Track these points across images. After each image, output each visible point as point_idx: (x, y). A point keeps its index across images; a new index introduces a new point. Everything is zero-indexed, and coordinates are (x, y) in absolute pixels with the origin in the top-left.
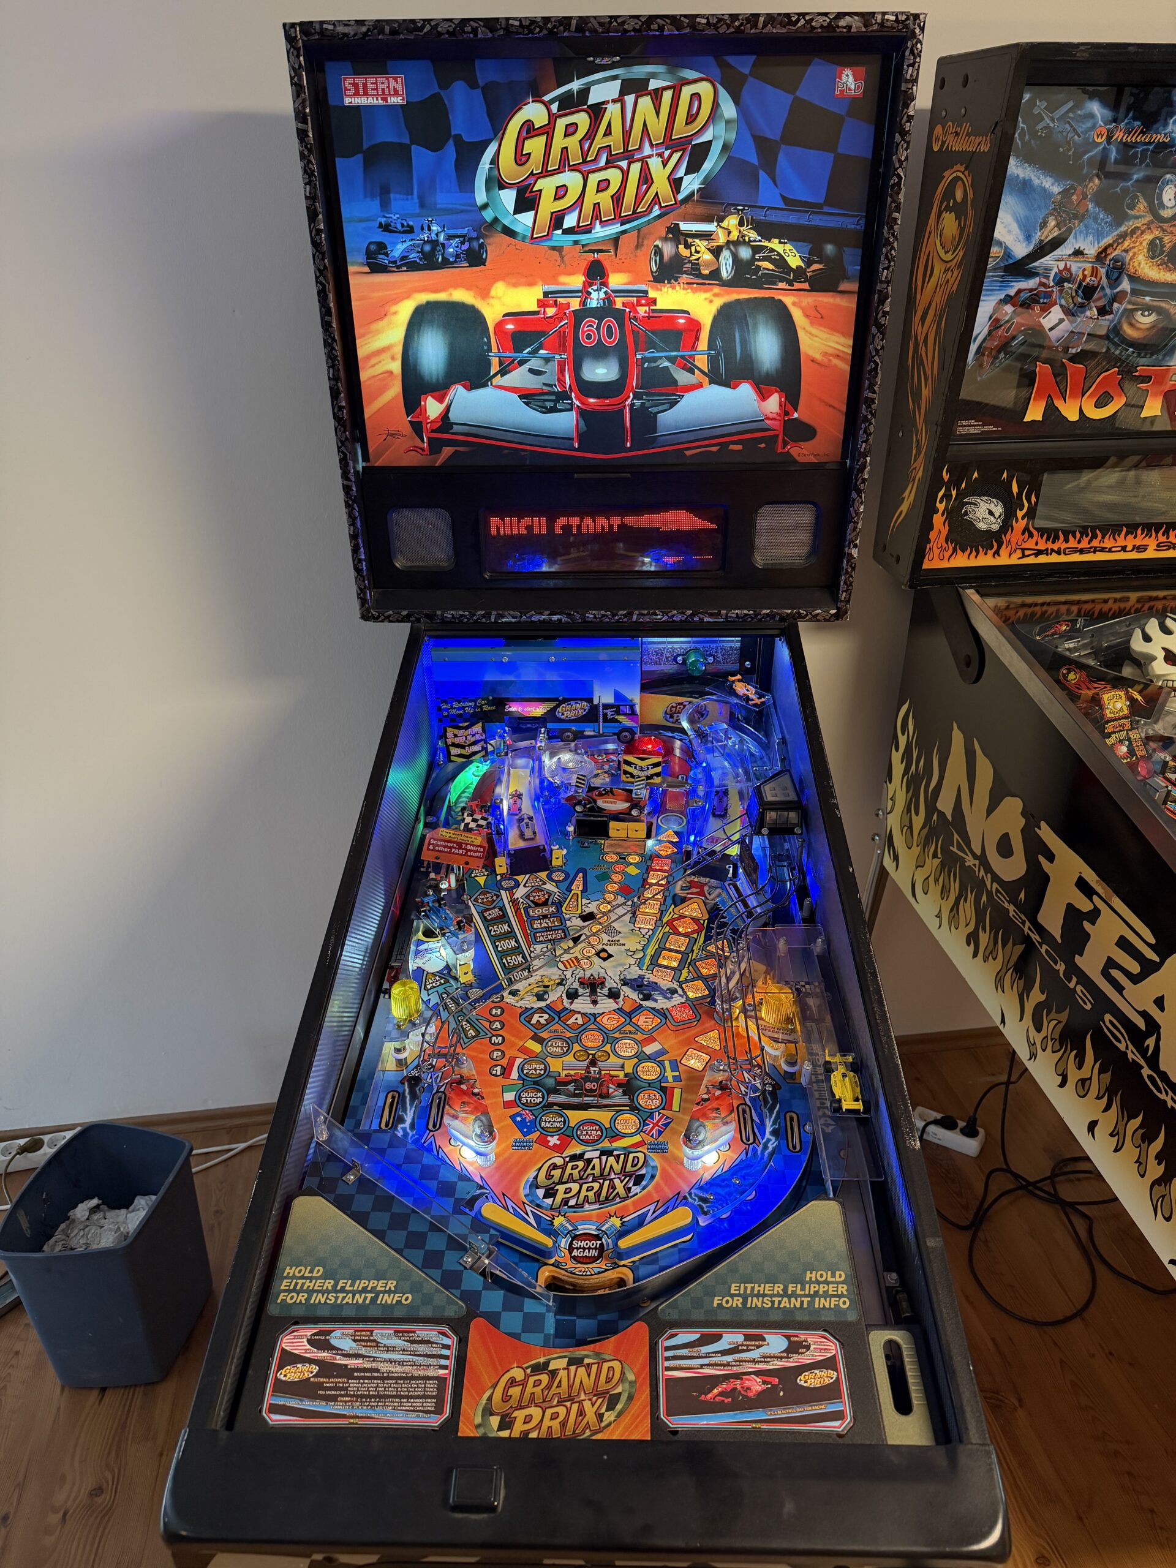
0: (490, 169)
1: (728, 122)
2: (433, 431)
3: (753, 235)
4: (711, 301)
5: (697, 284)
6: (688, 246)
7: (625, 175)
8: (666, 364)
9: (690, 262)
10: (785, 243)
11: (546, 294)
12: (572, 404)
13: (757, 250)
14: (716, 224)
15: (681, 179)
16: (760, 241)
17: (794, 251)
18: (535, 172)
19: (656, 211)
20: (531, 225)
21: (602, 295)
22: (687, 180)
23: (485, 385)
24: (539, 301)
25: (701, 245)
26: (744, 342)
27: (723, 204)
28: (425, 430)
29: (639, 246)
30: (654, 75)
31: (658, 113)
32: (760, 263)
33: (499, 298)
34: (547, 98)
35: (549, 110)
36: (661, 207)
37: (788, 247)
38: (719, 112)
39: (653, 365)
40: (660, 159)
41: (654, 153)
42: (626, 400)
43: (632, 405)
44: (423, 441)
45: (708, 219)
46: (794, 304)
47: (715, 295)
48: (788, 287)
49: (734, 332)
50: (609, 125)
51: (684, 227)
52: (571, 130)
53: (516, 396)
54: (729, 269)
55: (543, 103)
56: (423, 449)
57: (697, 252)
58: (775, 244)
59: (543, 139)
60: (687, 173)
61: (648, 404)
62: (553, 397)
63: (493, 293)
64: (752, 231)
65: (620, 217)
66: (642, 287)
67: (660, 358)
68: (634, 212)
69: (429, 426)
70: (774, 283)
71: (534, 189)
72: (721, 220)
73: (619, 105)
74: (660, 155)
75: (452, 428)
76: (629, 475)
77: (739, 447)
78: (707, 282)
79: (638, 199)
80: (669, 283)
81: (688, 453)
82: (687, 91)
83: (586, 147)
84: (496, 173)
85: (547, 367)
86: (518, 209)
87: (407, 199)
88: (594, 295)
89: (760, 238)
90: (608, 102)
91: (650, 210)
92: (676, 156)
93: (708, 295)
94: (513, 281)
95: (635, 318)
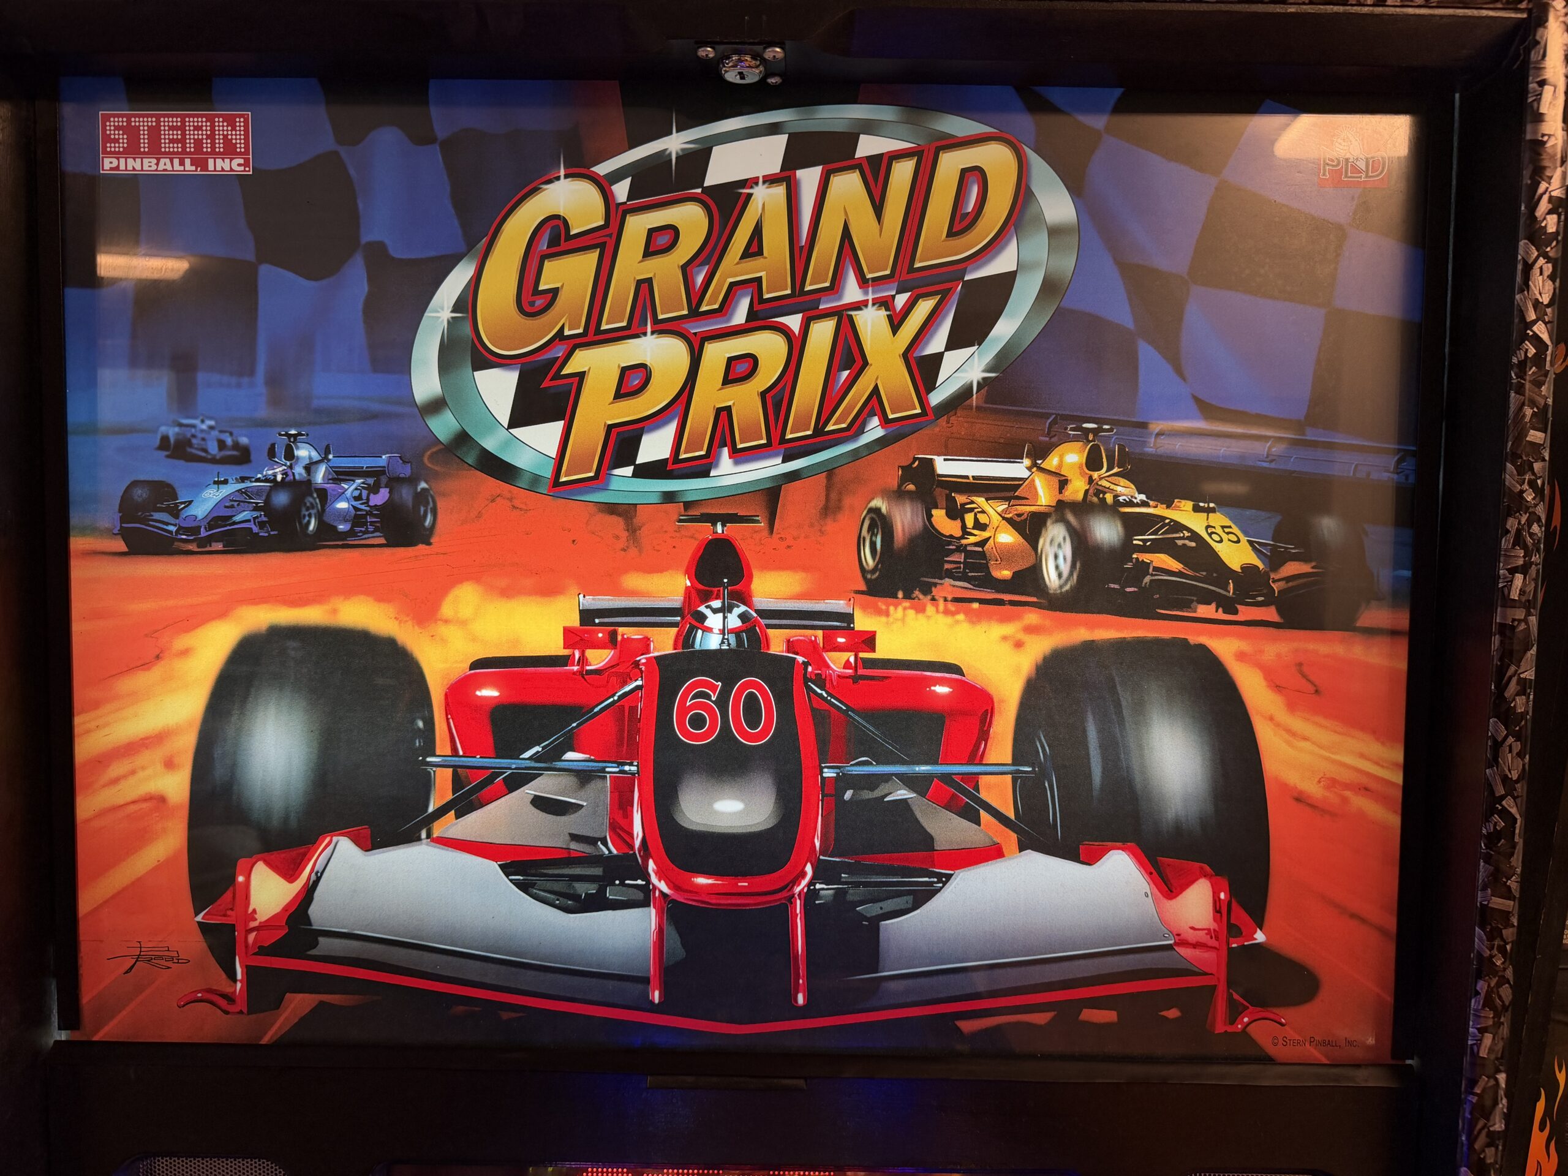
0: (452, 323)
1: (1055, 232)
2: (263, 951)
3: (1125, 489)
4: (1019, 645)
5: (982, 601)
6: (956, 513)
7: (797, 346)
8: (903, 793)
9: (961, 549)
10: (1209, 511)
11: (587, 616)
12: (647, 890)
13: (1134, 524)
14: (1027, 462)
15: (938, 358)
16: (1144, 504)
17: (1235, 529)
18: (567, 332)
19: (874, 430)
20: (553, 452)
21: (734, 621)
22: (952, 360)
23: (410, 838)
24: (568, 632)
25: (992, 510)
26: (1112, 748)
27: (1046, 416)
28: (240, 947)
29: (830, 509)
30: (871, 127)
31: (878, 209)
32: (1146, 557)
33: (463, 623)
34: (603, 169)
35: (607, 197)
36: (885, 422)
37: (1218, 520)
38: (1032, 210)
39: (867, 795)
40: (883, 313)
41: (870, 297)
42: (796, 881)
43: (811, 895)
44: (232, 976)
45: (1011, 454)
46: (1241, 656)
47: (1030, 630)
48: (1221, 615)
49: (1083, 721)
50: (757, 232)
51: (944, 467)
52: (663, 240)
53: (493, 867)
54: (1065, 568)
55: (595, 179)
56: (230, 998)
57: (979, 526)
58: (1184, 513)
59: (591, 259)
60: (951, 345)
61: (853, 895)
62: (598, 871)
63: (447, 609)
64: (1123, 482)
65: (783, 441)
66: (838, 605)
67: (886, 778)
68: (819, 431)
69: (252, 937)
70: (1186, 605)
71: (565, 372)
72: (1039, 453)
73: (780, 191)
74: (885, 303)
75: (315, 944)
76: (801, 1083)
77: (1108, 1016)
78: (1007, 597)
79: (830, 401)
80: (908, 596)
81: (967, 1026)
82: (951, 164)
83: (700, 279)
84: (467, 329)
85: (582, 793)
86: (524, 414)
87: (239, 386)
88: (714, 621)
89: (1143, 497)
90: (754, 182)
91: (857, 427)
92: (925, 307)
93: (1009, 629)
94: (503, 582)
95: (821, 681)
